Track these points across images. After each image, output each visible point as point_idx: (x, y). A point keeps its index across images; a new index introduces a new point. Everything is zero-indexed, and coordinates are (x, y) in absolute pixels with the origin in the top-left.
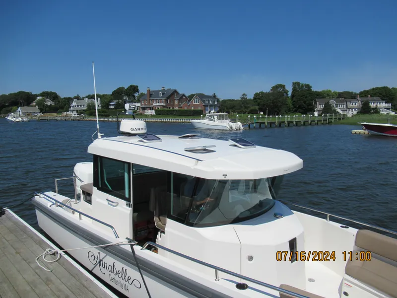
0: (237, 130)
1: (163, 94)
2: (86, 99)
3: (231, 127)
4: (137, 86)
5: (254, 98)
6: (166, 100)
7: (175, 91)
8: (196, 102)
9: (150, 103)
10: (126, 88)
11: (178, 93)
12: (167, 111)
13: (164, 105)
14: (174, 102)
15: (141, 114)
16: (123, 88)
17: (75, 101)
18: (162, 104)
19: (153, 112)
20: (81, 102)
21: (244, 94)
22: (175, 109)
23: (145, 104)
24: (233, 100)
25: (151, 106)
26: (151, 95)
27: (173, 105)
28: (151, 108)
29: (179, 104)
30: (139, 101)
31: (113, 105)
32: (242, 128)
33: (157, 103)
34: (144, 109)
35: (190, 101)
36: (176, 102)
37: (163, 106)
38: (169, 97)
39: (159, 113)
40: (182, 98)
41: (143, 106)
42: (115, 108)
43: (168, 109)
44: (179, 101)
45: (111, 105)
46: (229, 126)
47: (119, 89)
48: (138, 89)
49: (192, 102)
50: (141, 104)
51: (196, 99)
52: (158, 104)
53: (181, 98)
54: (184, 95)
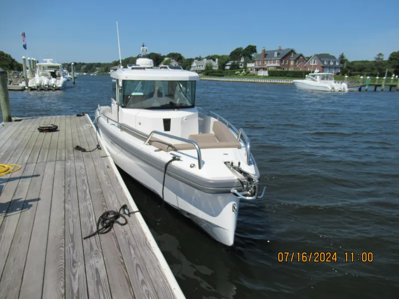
0: (339, 91)
1: (278, 54)
2: (205, 60)
3: (333, 88)
4: (255, 47)
5: (391, 59)
6: (281, 61)
7: (292, 51)
8: (314, 63)
9: (264, 63)
10: (244, 49)
11: (295, 53)
12: (281, 72)
13: (279, 65)
14: (289, 63)
15: (254, 75)
16: (241, 48)
17: (196, 62)
18: (277, 64)
19: (266, 73)
20: (200, 63)
21: (380, 54)
22: (290, 70)
23: (259, 65)
24: (367, 62)
25: (265, 67)
26: (265, 55)
27: (289, 66)
28: (264, 69)
29: (295, 65)
30: (254, 62)
31: (229, 65)
32: (347, 89)
33: (271, 63)
34: (257, 70)
35: (307, 61)
36: (292, 63)
37: (278, 67)
38: (284, 58)
39: (272, 74)
40: (300, 58)
41: (257, 67)
42: (230, 69)
43: (282, 70)
44: (295, 61)
45: (227, 66)
46: (331, 86)
47: (238, 49)
48: (256, 50)
49: (309, 62)
50: (255, 65)
51: (315, 59)
52: (272, 65)
53: (298, 58)
54: (301, 55)
